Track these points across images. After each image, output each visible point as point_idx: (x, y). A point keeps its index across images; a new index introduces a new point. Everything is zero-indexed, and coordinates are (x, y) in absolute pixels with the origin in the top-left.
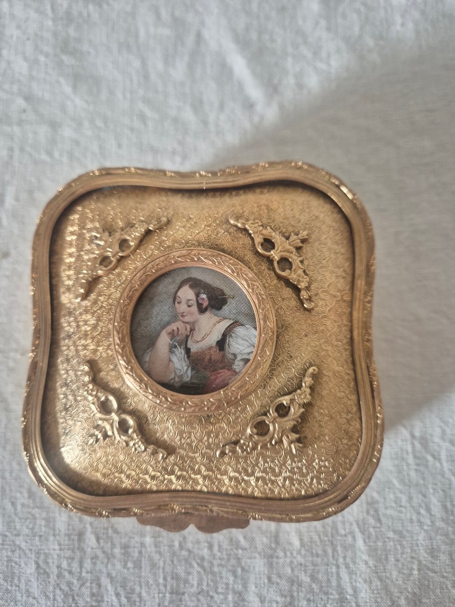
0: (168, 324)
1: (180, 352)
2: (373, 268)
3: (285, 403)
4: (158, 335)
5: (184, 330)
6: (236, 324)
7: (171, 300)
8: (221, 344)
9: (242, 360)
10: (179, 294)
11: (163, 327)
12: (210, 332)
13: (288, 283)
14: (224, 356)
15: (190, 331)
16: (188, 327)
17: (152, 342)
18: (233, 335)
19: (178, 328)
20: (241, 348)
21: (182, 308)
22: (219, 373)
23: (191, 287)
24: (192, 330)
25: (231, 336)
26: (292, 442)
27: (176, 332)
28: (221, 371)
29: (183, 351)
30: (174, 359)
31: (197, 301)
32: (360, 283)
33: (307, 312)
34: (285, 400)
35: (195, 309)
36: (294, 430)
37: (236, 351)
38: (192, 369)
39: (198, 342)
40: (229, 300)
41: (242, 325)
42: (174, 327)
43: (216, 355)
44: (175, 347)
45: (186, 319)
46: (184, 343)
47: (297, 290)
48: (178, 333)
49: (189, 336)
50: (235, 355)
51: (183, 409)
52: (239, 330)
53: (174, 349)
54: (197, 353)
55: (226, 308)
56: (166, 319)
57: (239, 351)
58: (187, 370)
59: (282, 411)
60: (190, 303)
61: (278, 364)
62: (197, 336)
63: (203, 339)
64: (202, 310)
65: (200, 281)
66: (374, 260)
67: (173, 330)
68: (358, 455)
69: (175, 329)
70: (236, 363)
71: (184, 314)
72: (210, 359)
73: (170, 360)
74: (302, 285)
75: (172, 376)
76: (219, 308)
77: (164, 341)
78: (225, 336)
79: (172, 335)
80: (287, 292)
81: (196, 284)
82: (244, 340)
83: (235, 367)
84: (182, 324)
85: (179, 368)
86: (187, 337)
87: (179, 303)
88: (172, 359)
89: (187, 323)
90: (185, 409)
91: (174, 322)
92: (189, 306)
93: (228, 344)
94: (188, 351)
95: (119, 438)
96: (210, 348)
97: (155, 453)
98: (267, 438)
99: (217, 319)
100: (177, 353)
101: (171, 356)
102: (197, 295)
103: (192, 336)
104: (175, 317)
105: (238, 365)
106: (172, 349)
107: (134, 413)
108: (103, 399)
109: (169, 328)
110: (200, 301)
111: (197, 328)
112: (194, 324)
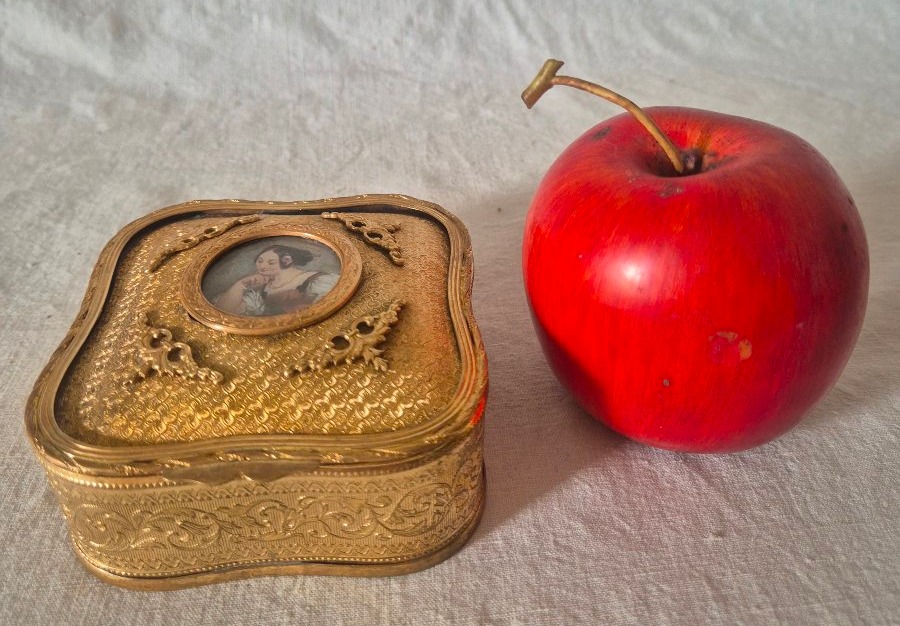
1: (255, 295)
3: (368, 323)
4: (232, 285)
5: (262, 280)
6: (320, 273)
8: (303, 288)
10: (262, 256)
11: (239, 279)
12: (291, 280)
13: (377, 247)
14: (304, 295)
15: (269, 281)
16: (267, 279)
17: (225, 289)
18: (316, 281)
19: (256, 279)
20: (323, 289)
21: (265, 265)
23: (276, 251)
24: (271, 280)
25: (314, 282)
26: (375, 356)
27: (253, 282)
28: (298, 306)
29: (258, 294)
30: (248, 300)
31: (281, 261)
32: (456, 263)
33: (396, 266)
34: (368, 320)
35: (277, 265)
36: (378, 346)
37: (318, 291)
38: (267, 305)
39: (276, 287)
41: (326, 274)
42: (252, 278)
43: (295, 295)
44: (250, 291)
46: (261, 289)
47: (385, 251)
48: (255, 282)
49: (267, 284)
50: (316, 295)
52: (323, 278)
53: (248, 293)
57: (321, 291)
58: (261, 307)
59: (365, 328)
60: (273, 262)
62: (277, 284)
63: (283, 285)
64: (284, 266)
65: (286, 247)
67: (250, 280)
71: (265, 270)
72: (288, 298)
73: (243, 300)
74: (391, 248)
75: (242, 310)
76: (304, 264)
77: (238, 289)
78: (306, 283)
79: (249, 284)
80: (376, 253)
81: (281, 251)
82: (326, 283)
84: (261, 276)
85: (251, 305)
86: (265, 285)
87: (260, 262)
88: (245, 300)
89: (267, 275)
91: (252, 275)
92: (271, 264)
93: (310, 288)
94: (264, 295)
96: (291, 290)
97: (208, 378)
98: (347, 351)
99: (301, 271)
100: (251, 295)
101: (244, 298)
102: (281, 257)
103: (271, 284)
104: (254, 272)
106: (245, 293)
107: (190, 343)
108: (155, 336)
109: (246, 280)
110: (284, 261)
111: (276, 278)
112: (274, 276)
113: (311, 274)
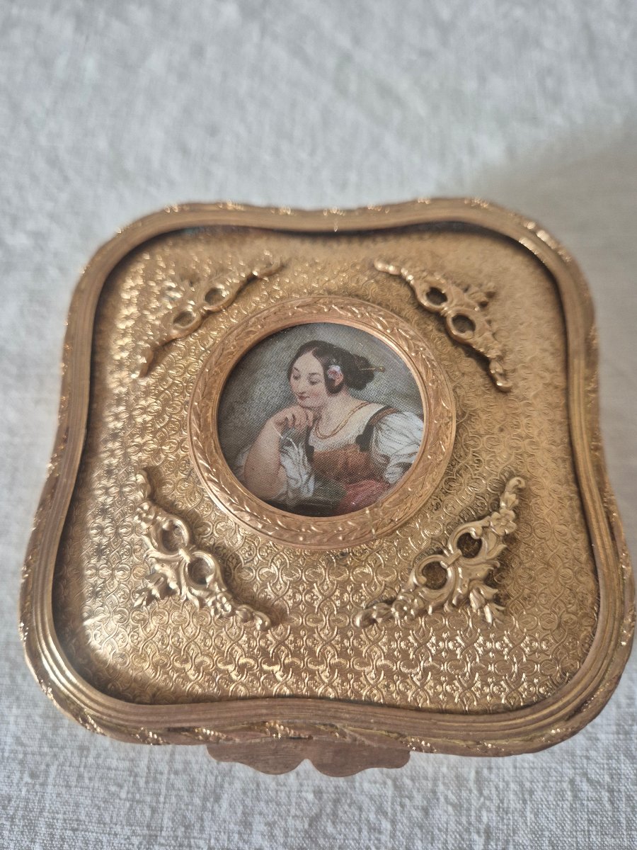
0: (279, 408)
1: (297, 452)
2: (595, 342)
3: (473, 534)
4: (262, 426)
5: (304, 420)
6: (388, 409)
7: (285, 374)
8: (365, 440)
9: (399, 465)
10: (298, 364)
11: (270, 415)
12: (346, 422)
13: (469, 350)
14: (368, 459)
15: (314, 421)
16: (311, 414)
17: (252, 437)
18: (384, 427)
19: (294, 416)
20: (397, 447)
21: (301, 385)
22: (362, 486)
23: (317, 354)
24: (317, 419)
25: (381, 429)
26: (487, 601)
27: (290, 423)
28: (363, 483)
29: (301, 451)
30: (287, 463)
31: (326, 376)
32: (578, 363)
33: (501, 395)
34: (474, 529)
35: (321, 387)
36: (489, 580)
37: (389, 452)
38: (316, 479)
39: (325, 437)
40: (377, 374)
41: (398, 411)
42: (287, 413)
43: (356, 457)
44: (289, 444)
45: (308, 402)
46: (303, 438)
47: (484, 361)
48: (294, 423)
49: (311, 428)
50: (387, 459)
51: (301, 539)
52: (394, 420)
53: (286, 448)
54: (324, 454)
55: (371, 386)
56: (276, 401)
57: (394, 451)
58: (308, 480)
59: (469, 546)
60: (315, 378)
61: (458, 472)
62: (325, 429)
63: (334, 433)
64: (333, 390)
65: (331, 346)
66: (595, 330)
67: (286, 419)
68: (594, 635)
69: (289, 416)
70: (390, 469)
71: (305, 395)
72: (346, 463)
73: (280, 464)
74: (491, 354)
75: (283, 490)
76: (361, 387)
77: (270, 436)
78: (369, 429)
79: (284, 426)
80: (469, 365)
81: (324, 351)
82: (402, 434)
83: (387, 476)
84: (301, 410)
85: (294, 477)
86: (309, 429)
87: (296, 378)
88: (284, 463)
89: (309, 408)
90: (304, 539)
91: (288, 406)
92: (313, 383)
93: (376, 441)
94: (309, 451)
95: (188, 593)
96: (347, 446)
97: (249, 618)
98: (445, 591)
99: (358, 403)
100: (292, 455)
101: (282, 459)
102: (326, 367)
103: (317, 428)
104: (290, 399)
105: (392, 473)
106: (283, 447)
107: (215, 551)
108: (165, 526)
109: (280, 416)
110: (331, 376)
111: (324, 417)
112: (320, 408)
113: (375, 408)
